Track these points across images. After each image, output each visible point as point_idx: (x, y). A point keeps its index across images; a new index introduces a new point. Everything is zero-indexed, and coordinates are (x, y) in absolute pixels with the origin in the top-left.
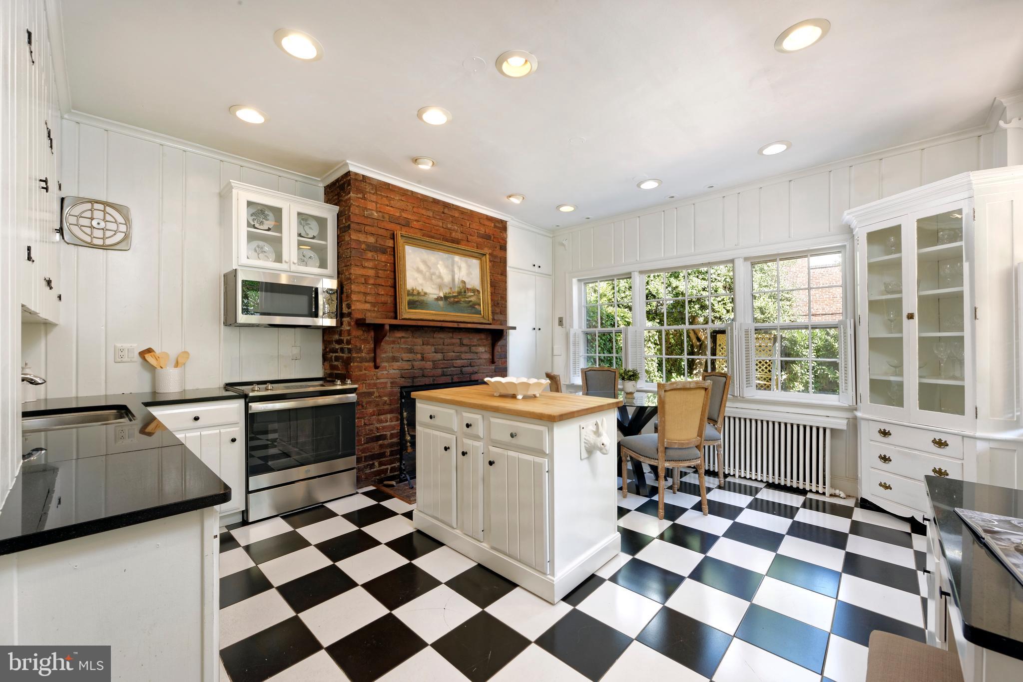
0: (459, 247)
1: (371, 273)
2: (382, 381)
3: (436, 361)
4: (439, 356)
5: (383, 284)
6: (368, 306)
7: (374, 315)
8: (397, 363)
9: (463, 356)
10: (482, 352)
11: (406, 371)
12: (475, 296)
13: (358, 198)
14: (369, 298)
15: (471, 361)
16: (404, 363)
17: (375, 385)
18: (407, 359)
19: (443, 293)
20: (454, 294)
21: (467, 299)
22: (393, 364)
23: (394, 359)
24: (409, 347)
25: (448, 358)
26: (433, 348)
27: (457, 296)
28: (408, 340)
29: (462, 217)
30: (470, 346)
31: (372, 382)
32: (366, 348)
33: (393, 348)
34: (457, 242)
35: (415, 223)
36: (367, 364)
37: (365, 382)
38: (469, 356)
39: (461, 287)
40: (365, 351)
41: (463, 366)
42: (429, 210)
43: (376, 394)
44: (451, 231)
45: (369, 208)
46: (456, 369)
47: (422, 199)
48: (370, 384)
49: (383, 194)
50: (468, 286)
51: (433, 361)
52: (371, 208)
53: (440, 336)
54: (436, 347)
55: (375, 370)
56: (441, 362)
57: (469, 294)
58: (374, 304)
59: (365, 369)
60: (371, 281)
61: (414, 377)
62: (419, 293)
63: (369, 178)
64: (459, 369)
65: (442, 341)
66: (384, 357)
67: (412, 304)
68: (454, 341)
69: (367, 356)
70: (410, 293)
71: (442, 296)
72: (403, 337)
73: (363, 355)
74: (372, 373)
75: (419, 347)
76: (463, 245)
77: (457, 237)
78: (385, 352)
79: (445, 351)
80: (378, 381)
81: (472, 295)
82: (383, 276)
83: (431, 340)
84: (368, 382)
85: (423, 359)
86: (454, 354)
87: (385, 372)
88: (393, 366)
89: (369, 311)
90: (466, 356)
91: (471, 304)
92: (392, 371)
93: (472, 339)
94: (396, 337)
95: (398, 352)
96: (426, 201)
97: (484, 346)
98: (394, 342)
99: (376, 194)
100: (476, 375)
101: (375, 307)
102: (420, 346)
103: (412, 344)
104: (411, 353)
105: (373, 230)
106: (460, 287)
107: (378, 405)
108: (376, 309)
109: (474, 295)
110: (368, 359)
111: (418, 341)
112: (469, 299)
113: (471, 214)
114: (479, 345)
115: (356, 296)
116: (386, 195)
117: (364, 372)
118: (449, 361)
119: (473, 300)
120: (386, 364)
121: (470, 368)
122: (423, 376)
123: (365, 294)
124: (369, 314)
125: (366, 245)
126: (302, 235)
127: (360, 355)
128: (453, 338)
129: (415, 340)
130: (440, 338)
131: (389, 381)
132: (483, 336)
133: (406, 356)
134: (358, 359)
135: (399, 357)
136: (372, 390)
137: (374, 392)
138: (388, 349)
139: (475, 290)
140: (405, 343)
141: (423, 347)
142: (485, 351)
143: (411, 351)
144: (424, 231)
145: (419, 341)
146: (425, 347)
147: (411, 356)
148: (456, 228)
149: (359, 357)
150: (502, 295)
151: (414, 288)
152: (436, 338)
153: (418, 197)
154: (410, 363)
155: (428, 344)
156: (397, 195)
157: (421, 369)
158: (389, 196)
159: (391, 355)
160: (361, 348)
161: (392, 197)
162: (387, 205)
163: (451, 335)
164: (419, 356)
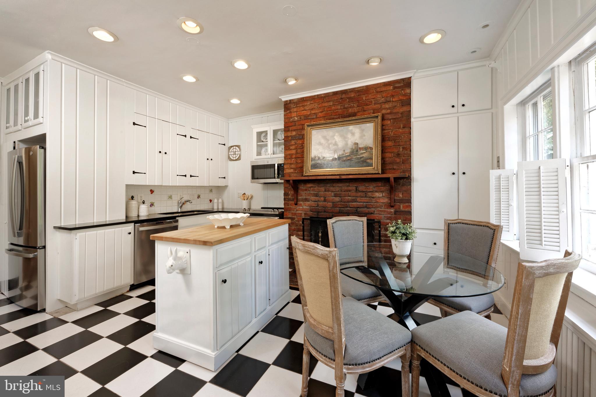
0: (356, 117)
1: (294, 152)
2: (299, 212)
3: (335, 202)
4: (337, 199)
5: (300, 157)
6: (292, 170)
7: (295, 175)
8: (308, 203)
9: (358, 199)
10: (379, 197)
11: (313, 208)
12: (368, 153)
13: (288, 113)
14: (293, 166)
15: (367, 203)
16: (313, 203)
17: (295, 214)
18: (315, 200)
19: (338, 155)
20: (347, 155)
21: (358, 156)
22: (305, 203)
23: (306, 200)
24: (316, 193)
25: (345, 201)
26: (333, 193)
27: (349, 155)
28: (315, 188)
29: (358, 94)
30: (366, 192)
31: (294, 212)
32: (291, 193)
33: (305, 193)
34: (354, 115)
35: (320, 114)
36: (291, 202)
37: (290, 212)
38: (364, 199)
39: (354, 148)
40: (291, 195)
41: (358, 207)
42: (330, 101)
43: (296, 219)
44: (348, 109)
45: (292, 116)
46: (352, 209)
47: (324, 97)
48: (292, 213)
49: (300, 105)
50: (360, 146)
51: (333, 203)
52: (294, 116)
53: (338, 185)
54: (335, 193)
55: (295, 206)
56: (339, 203)
57: (361, 152)
58: (295, 169)
59: (290, 205)
60: (294, 156)
61: (318, 212)
62: (319, 158)
63: (292, 100)
64: (355, 209)
65: (340, 188)
66: (300, 199)
67: (315, 166)
68: (350, 188)
69: (292, 198)
70: (313, 159)
71: (337, 157)
72: (312, 187)
73: (290, 197)
74: (294, 207)
75: (322, 193)
76: (359, 116)
77: (353, 111)
78: (301, 196)
79: (342, 196)
80: (297, 212)
81: (364, 152)
82: (300, 152)
83: (332, 188)
84: (292, 212)
85: (325, 201)
86: (350, 198)
87: (301, 207)
88: (305, 204)
89: (293, 173)
90: (361, 199)
91: (362, 159)
92: (305, 207)
93: (368, 186)
94: (307, 187)
95: (309, 196)
96: (328, 96)
97: (382, 192)
98: (306, 190)
99: (297, 107)
100: (373, 215)
101: (296, 170)
102: (324, 192)
103: (318, 191)
104: (317, 196)
105: (294, 128)
106: (352, 148)
107: (297, 226)
108: (296, 172)
109: (366, 152)
110: (292, 199)
111: (321, 189)
112: (361, 156)
113: (367, 90)
114: (376, 191)
115: (286, 166)
116: (302, 105)
117: (290, 206)
118: (346, 203)
119: (365, 156)
120: (302, 203)
121: (366, 209)
122: (325, 211)
123: (291, 164)
124: (293, 174)
125: (291, 137)
126: (280, 139)
127: (288, 197)
128: (349, 186)
129: (319, 188)
130: (338, 186)
131: (303, 213)
132: (380, 184)
133: (313, 198)
134: (287, 199)
135: (309, 199)
136: (294, 217)
137: (295, 218)
138: (303, 194)
139: (368, 148)
140: (313, 190)
141: (325, 193)
142: (383, 196)
143: (316, 195)
144: (326, 117)
145: (323, 189)
146: (327, 193)
147: (317, 198)
148: (353, 105)
149: (287, 198)
150: (405, 146)
151: (316, 156)
152: (335, 187)
153: (322, 97)
154: (316, 203)
155: (329, 191)
156: (308, 102)
157: (324, 207)
158: (303, 104)
159: (305, 197)
160: (288, 193)
161: (305, 104)
162: (303, 110)
163: (348, 184)
164: (322, 199)
